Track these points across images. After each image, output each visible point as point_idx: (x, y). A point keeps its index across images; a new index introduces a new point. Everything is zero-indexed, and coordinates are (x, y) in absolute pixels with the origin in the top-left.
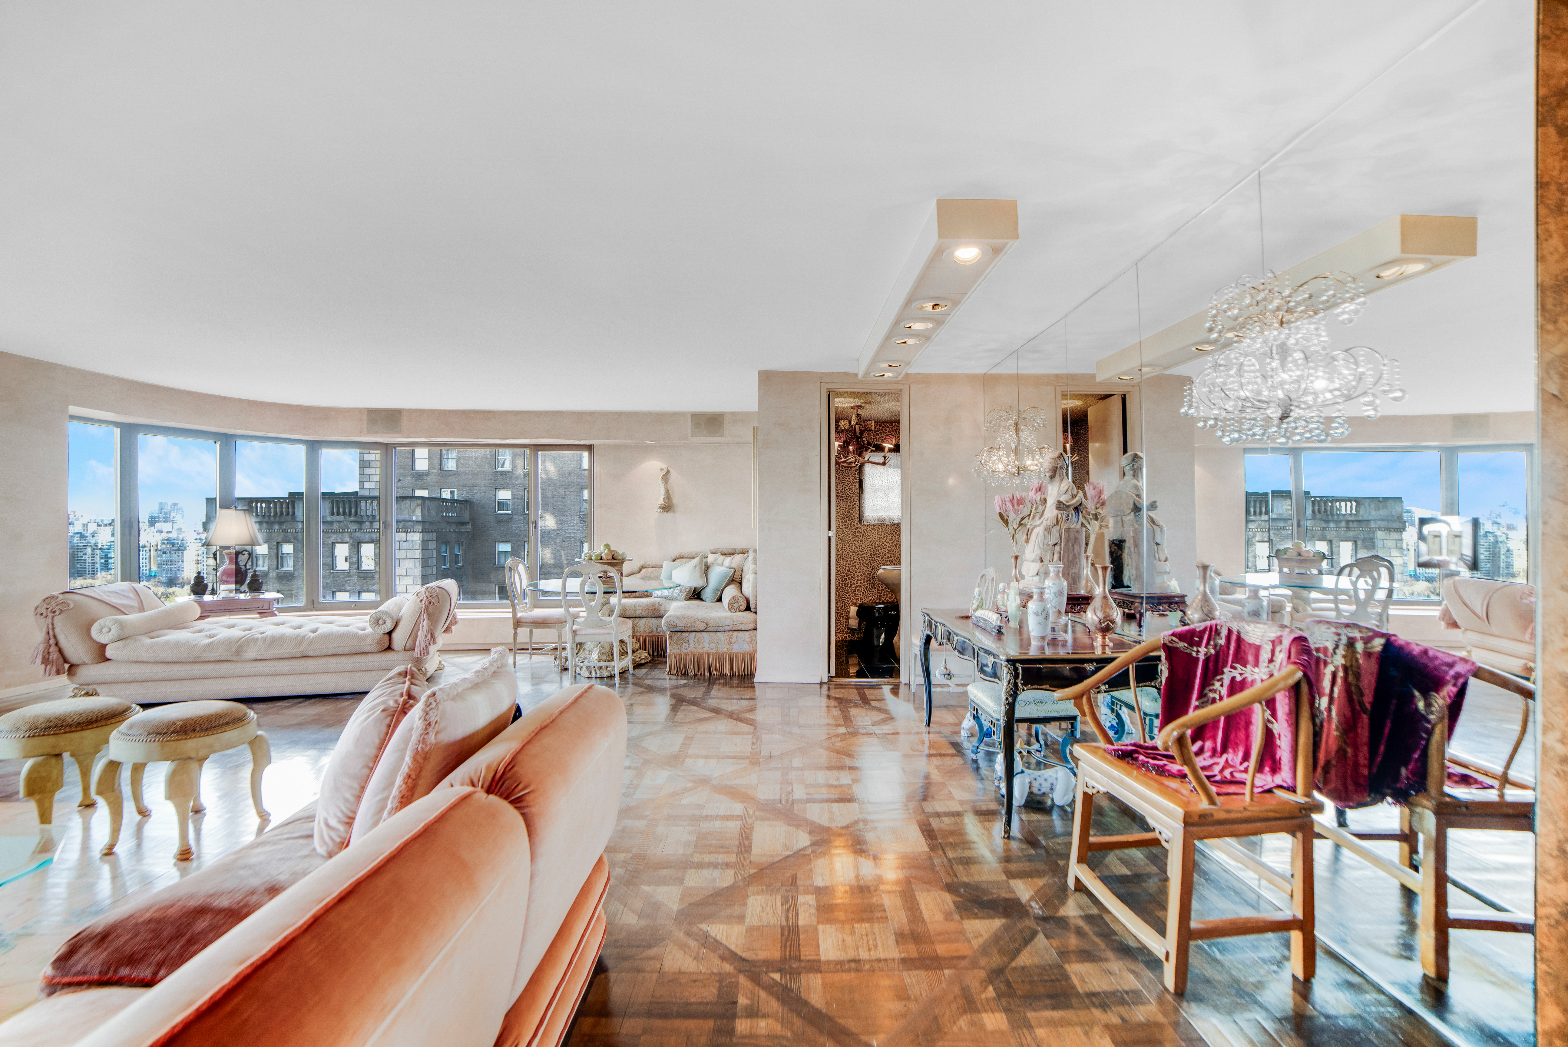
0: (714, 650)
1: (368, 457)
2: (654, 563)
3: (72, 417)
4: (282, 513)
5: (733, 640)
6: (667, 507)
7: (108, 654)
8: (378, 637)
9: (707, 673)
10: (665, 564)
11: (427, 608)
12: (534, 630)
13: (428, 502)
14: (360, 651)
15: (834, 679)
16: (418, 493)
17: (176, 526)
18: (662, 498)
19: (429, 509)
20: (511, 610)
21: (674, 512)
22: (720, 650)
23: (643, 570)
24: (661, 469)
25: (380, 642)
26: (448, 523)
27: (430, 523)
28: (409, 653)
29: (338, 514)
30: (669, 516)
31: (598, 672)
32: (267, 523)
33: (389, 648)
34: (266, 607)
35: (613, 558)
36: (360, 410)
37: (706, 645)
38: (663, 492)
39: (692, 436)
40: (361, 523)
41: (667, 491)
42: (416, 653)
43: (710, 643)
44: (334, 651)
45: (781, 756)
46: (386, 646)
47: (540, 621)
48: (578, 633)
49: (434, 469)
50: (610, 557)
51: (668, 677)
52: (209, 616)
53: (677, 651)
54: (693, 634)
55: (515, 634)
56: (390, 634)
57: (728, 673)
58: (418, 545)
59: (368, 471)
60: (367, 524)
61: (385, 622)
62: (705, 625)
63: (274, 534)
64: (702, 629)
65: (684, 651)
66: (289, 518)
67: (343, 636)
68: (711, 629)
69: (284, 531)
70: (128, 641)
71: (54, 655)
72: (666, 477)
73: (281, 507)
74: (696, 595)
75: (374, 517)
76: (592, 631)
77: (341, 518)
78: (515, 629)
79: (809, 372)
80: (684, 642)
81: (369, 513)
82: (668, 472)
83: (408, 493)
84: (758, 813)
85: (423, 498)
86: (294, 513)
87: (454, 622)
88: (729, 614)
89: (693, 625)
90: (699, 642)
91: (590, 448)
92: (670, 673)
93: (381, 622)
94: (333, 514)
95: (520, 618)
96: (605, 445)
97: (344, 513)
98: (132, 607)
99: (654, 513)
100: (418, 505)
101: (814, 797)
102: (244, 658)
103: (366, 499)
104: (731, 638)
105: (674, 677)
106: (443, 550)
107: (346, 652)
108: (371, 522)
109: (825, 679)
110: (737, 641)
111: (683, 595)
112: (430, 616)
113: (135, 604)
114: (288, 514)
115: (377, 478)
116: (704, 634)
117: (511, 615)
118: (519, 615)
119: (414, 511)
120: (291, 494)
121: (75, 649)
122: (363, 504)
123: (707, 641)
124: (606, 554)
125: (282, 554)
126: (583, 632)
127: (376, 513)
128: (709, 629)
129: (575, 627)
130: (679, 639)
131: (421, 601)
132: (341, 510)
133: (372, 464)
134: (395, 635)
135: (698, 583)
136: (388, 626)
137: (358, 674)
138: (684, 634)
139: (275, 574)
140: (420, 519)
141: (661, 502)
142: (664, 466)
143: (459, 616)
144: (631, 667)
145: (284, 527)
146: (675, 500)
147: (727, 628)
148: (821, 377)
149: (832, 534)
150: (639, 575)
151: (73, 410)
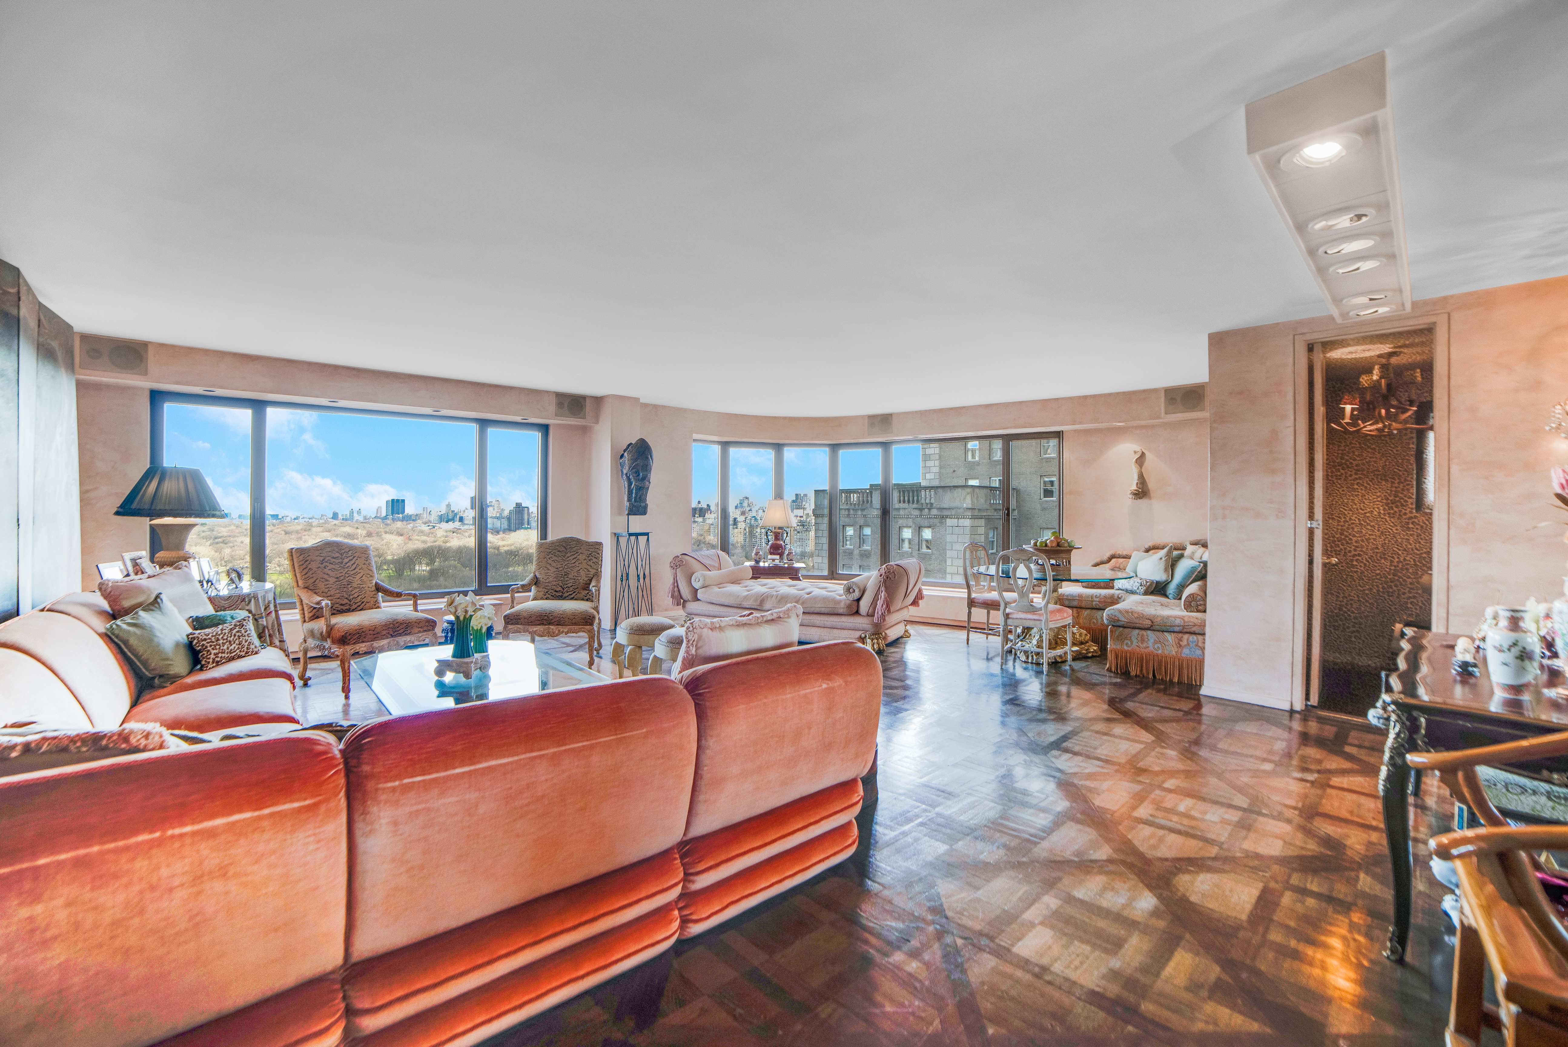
0: (1160, 652)
1: (928, 451)
2: (1125, 553)
3: (695, 440)
4: (864, 502)
5: (1184, 643)
6: (1142, 492)
7: (699, 596)
8: (848, 602)
9: (1151, 676)
10: (1135, 555)
11: (885, 581)
12: (991, 612)
13: (977, 490)
14: (836, 612)
15: (1314, 710)
16: (972, 482)
17: (805, 512)
18: (1135, 482)
19: (978, 497)
20: (966, 591)
21: (1150, 498)
22: (1166, 652)
23: (1113, 560)
24: (1135, 452)
25: (849, 607)
26: (995, 510)
27: (979, 510)
28: (870, 618)
29: (904, 502)
30: (1143, 502)
31: (1035, 657)
32: (853, 510)
33: (857, 613)
34: (794, 574)
35: (1058, 545)
36: (863, 417)
37: (1150, 644)
38: (1136, 477)
39: (1166, 413)
40: (921, 510)
41: (1141, 477)
42: (875, 619)
43: (1155, 642)
44: (817, 610)
45: (1157, 774)
46: (855, 610)
47: (989, 602)
48: (1010, 616)
49: (985, 459)
50: (1054, 544)
51: (1107, 674)
52: (759, 578)
53: (1119, 647)
54: (1137, 631)
55: (970, 613)
56: (858, 600)
57: (1176, 680)
58: (967, 531)
59: (929, 464)
60: (926, 510)
61: (854, 591)
62: (1150, 623)
63: (858, 519)
64: (1146, 626)
65: (1126, 648)
66: (868, 505)
67: (825, 599)
68: (1158, 627)
69: (865, 516)
70: (707, 589)
71: (676, 594)
72: (1141, 460)
73: (863, 497)
74: (1158, 589)
75: (932, 504)
76: (1023, 616)
77: (906, 505)
78: (970, 609)
79: (1278, 324)
80: (1126, 638)
81: (928, 501)
82: (1143, 454)
83: (961, 482)
84: (1079, 815)
85: (972, 486)
86: (871, 502)
87: (920, 596)
88: (1185, 613)
89: (1137, 621)
90: (1143, 641)
91: (1058, 435)
92: (1109, 670)
93: (851, 590)
94: (900, 502)
95: (974, 598)
96: (1075, 431)
97: (909, 502)
98: (714, 566)
99: (1128, 500)
100: (968, 494)
101: (1157, 821)
102: (764, 608)
103: (926, 488)
104: (1180, 640)
105: (1112, 675)
106: (991, 535)
107: (826, 611)
108: (930, 509)
109: (1299, 706)
110: (1188, 644)
111: (1142, 589)
112: (887, 589)
113: (717, 565)
114: (868, 502)
115: (936, 470)
116: (1149, 632)
117: (966, 596)
118: (973, 595)
119: (964, 499)
120: (871, 486)
121: (686, 592)
122: (923, 493)
123: (1152, 641)
124: (1051, 541)
125: (863, 535)
126: (1015, 616)
127: (933, 501)
128: (1154, 628)
129: (1008, 610)
130: (1121, 635)
131: (881, 575)
132: (906, 498)
133: (932, 458)
134: (862, 603)
135: (1161, 576)
136: (857, 594)
137: (835, 631)
138: (1127, 630)
139: (858, 552)
140: (970, 506)
141: (1134, 487)
142: (1138, 448)
143: (925, 592)
144: (1069, 657)
145: (865, 513)
146: (1151, 485)
147: (1177, 629)
148: (1293, 328)
149: (1318, 524)
150: (1107, 566)
151: (695, 436)
